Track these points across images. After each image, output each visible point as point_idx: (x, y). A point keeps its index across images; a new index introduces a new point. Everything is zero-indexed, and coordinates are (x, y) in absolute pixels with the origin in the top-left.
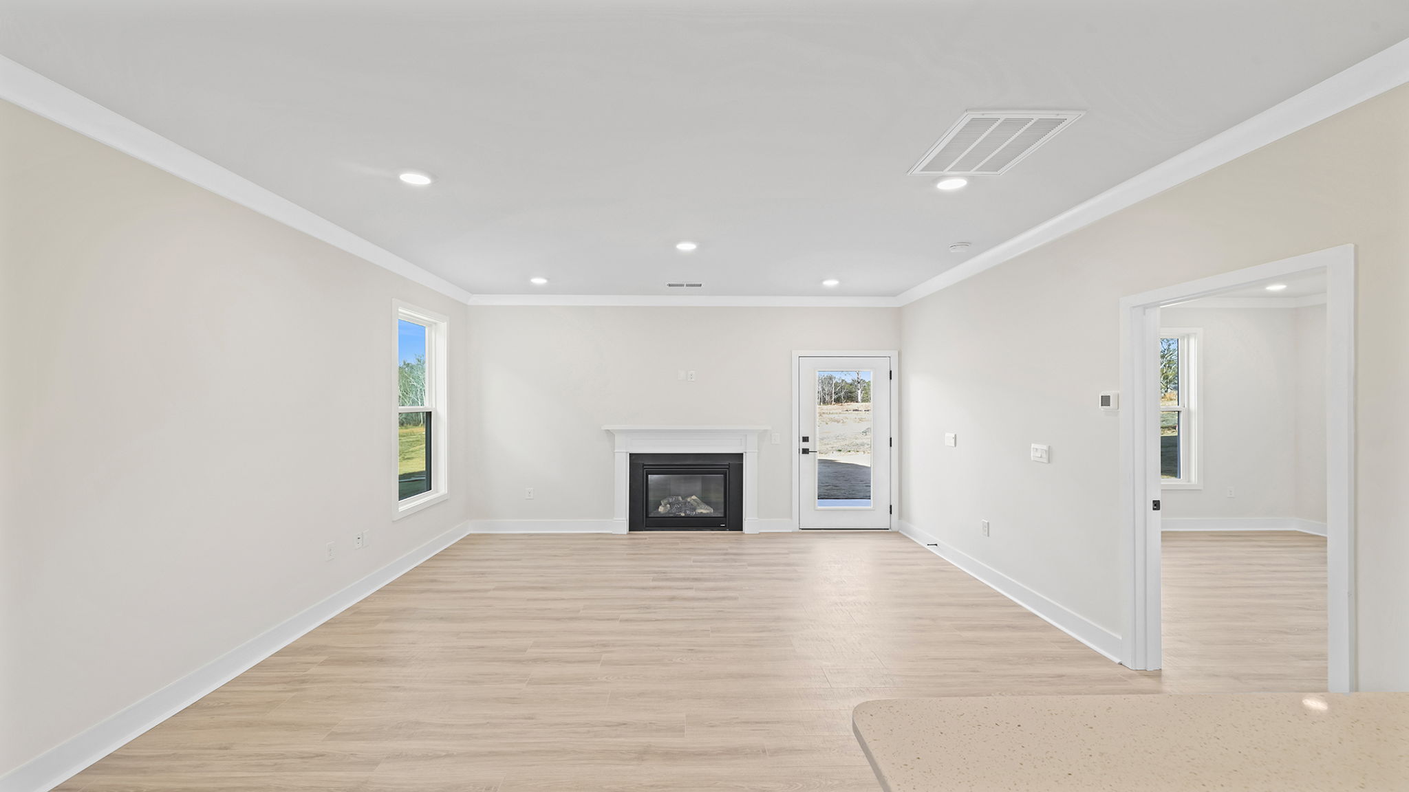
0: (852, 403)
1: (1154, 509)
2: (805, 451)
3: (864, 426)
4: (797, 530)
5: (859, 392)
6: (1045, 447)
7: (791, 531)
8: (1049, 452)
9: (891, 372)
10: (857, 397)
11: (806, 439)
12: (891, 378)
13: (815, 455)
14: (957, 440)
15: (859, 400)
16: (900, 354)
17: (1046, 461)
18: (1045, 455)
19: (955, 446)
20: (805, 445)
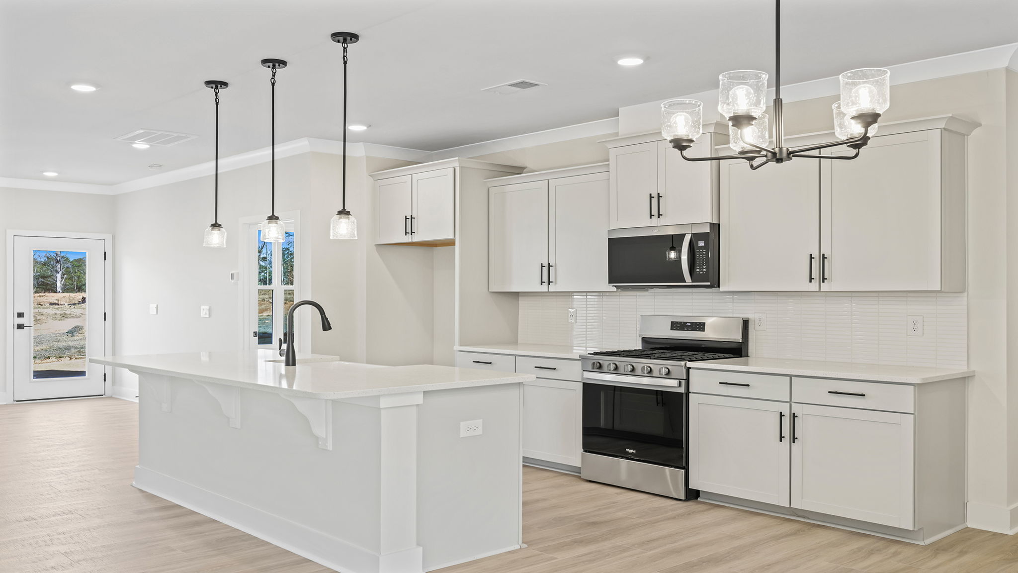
0: (47, 294)
1: (254, 336)
2: (20, 327)
3: (69, 324)
4: (11, 401)
5: (59, 276)
6: (207, 307)
7: (5, 404)
8: (210, 310)
9: (105, 253)
10: (55, 284)
11: (20, 315)
12: (105, 259)
13: (30, 330)
14: (158, 309)
15: (59, 290)
16: (114, 238)
17: (207, 316)
18: (207, 313)
19: (157, 313)
20: (20, 321)
